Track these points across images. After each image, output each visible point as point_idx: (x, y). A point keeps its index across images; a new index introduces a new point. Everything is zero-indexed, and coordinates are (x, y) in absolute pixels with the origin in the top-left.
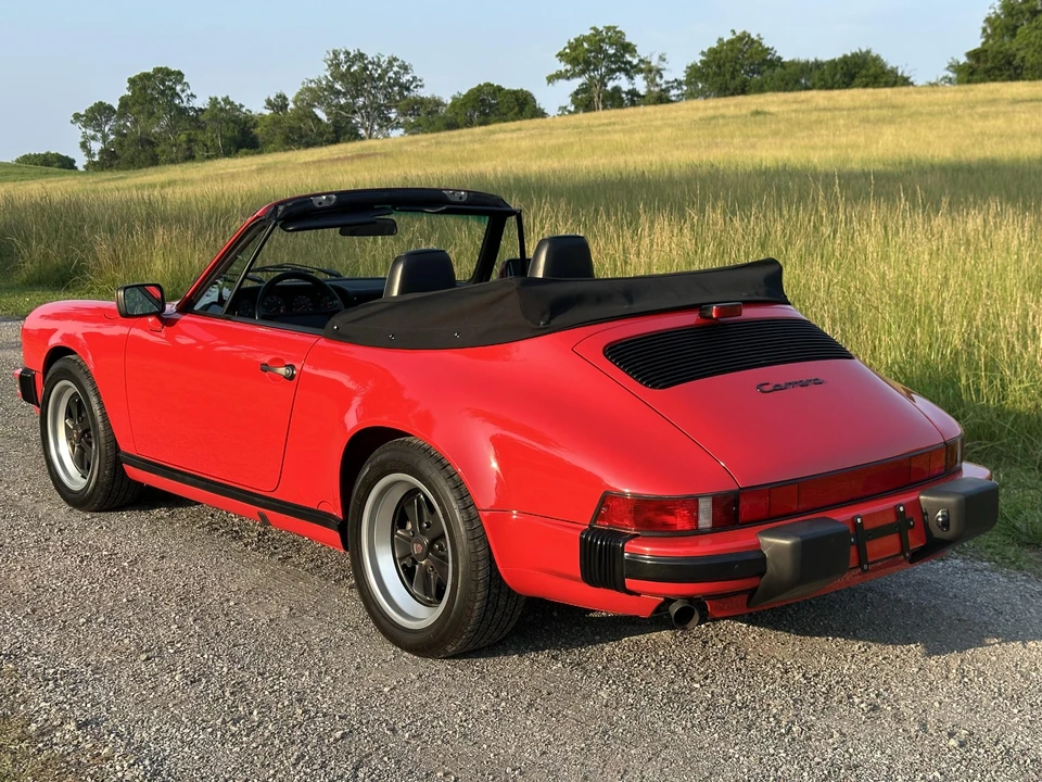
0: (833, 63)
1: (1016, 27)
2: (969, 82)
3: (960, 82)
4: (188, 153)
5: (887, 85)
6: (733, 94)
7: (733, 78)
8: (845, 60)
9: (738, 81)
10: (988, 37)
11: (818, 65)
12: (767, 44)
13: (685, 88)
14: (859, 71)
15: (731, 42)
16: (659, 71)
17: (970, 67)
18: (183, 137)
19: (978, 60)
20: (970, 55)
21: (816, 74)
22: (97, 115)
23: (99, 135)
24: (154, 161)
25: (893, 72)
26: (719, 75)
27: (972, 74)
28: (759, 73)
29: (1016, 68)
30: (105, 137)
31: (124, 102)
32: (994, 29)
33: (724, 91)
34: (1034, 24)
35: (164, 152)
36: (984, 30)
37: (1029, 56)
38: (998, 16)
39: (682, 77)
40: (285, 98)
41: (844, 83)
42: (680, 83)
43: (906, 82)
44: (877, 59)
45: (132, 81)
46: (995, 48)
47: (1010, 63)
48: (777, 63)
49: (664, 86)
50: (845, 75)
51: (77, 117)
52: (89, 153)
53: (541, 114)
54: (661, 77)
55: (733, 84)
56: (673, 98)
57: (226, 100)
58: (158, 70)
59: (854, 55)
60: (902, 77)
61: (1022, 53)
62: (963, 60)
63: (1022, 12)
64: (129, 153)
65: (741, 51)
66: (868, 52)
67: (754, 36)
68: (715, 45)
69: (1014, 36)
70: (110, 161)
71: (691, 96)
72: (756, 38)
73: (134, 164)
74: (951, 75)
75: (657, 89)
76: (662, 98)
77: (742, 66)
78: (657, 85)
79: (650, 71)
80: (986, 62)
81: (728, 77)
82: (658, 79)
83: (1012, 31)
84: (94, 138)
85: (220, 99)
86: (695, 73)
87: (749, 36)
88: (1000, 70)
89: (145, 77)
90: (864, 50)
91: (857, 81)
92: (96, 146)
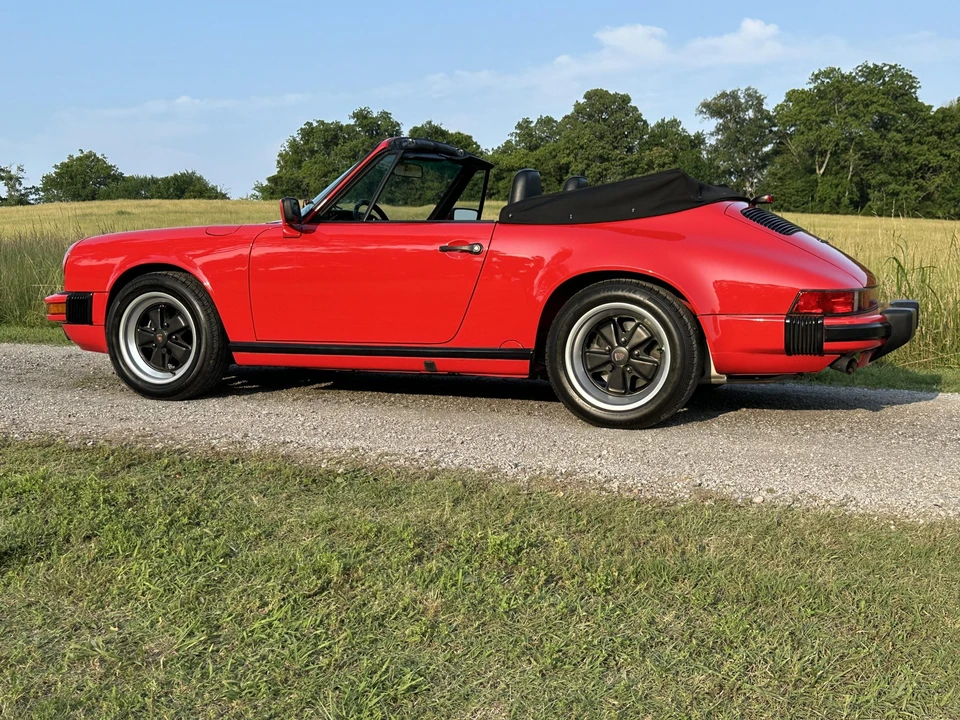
0: (166, 181)
1: (300, 162)
2: (271, 198)
3: (264, 199)
5: (210, 198)
6: (84, 200)
7: (84, 188)
8: (176, 178)
9: (88, 190)
10: (281, 167)
11: (154, 181)
12: (110, 162)
13: (42, 194)
14: (185, 187)
15: (79, 159)
16: (18, 179)
17: (271, 188)
19: (276, 184)
20: (269, 179)
21: (153, 188)
25: (214, 189)
26: (72, 184)
27: (272, 193)
28: (105, 185)
29: (304, 191)
32: (286, 162)
33: (77, 197)
34: (313, 160)
36: (279, 162)
37: (312, 182)
38: (287, 153)
39: (39, 184)
41: (176, 195)
42: (37, 190)
43: (224, 196)
44: (200, 179)
46: (288, 175)
47: (299, 187)
48: (119, 178)
49: (23, 192)
50: (176, 189)
54: (20, 184)
55: (83, 193)
56: (32, 202)
59: (183, 175)
60: (221, 193)
61: (306, 180)
62: (265, 183)
63: (304, 151)
65: (88, 166)
66: (193, 173)
67: (99, 155)
68: (66, 161)
69: (300, 168)
71: (48, 200)
72: (100, 157)
74: (257, 193)
75: (17, 194)
76: (22, 201)
77: (91, 178)
78: (17, 190)
79: (11, 178)
80: (282, 185)
81: (79, 186)
82: (17, 186)
83: (299, 164)
86: (49, 183)
87: (95, 155)
88: (293, 192)
90: (190, 172)
91: (187, 194)
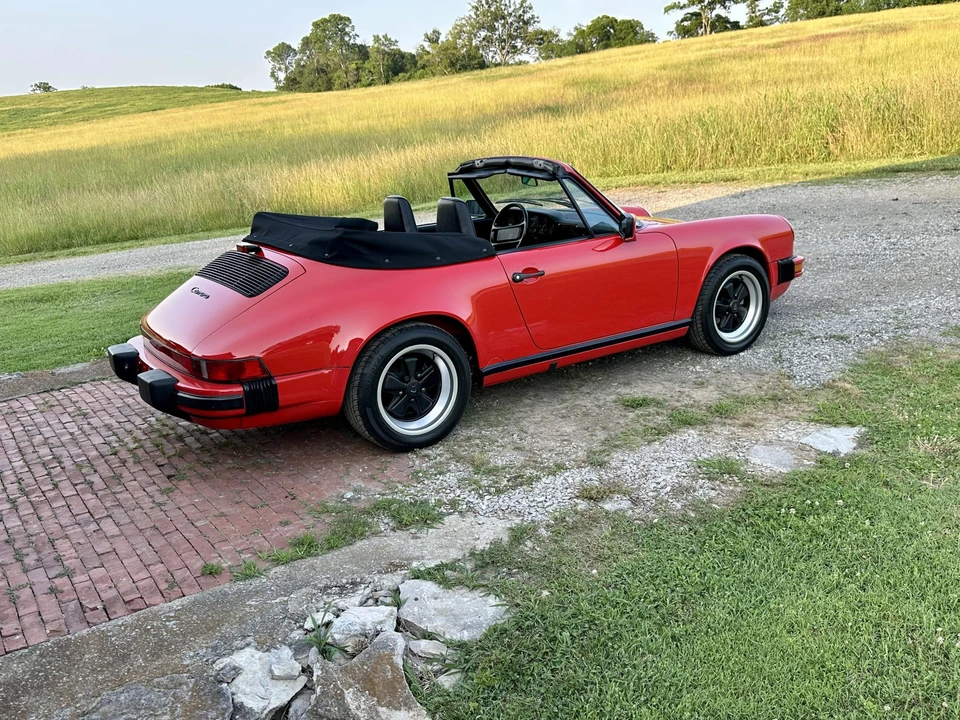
4: (356, 78)
18: (353, 66)
22: (282, 52)
23: (283, 67)
24: (329, 87)
30: (287, 68)
31: (306, 42)
35: (339, 77)
40: (439, 34)
45: (316, 25)
51: (268, 53)
52: (277, 80)
53: (650, 38)
56: (767, 22)
57: (385, 37)
58: (333, 16)
64: (307, 79)
70: (292, 84)
73: (312, 87)
76: (760, 22)
84: (280, 69)
85: (381, 37)
89: (324, 21)
92: (282, 76)
